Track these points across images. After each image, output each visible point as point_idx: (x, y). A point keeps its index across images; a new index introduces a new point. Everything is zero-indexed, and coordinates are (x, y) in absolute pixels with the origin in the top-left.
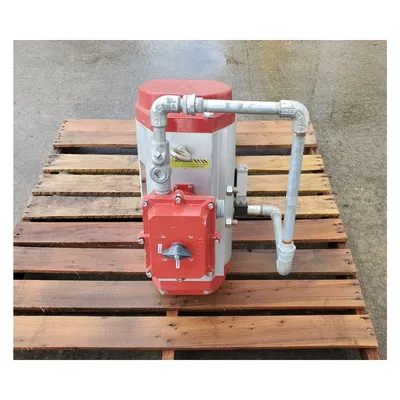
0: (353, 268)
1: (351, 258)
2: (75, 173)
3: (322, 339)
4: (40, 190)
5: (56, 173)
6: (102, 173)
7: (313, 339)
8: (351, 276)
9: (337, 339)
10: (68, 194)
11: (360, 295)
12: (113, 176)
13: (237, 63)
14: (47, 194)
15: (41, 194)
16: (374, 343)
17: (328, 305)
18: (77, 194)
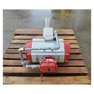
0: (83, 58)
1: (82, 56)
2: (19, 39)
3: (76, 71)
4: (11, 43)
5: (15, 39)
6: (25, 39)
7: (74, 71)
8: (82, 60)
9: (79, 72)
10: (18, 43)
11: (84, 63)
12: (28, 40)
13: (55, 18)
14: (13, 43)
15: (12, 43)
16: (87, 72)
17: (77, 65)
18: (20, 44)
